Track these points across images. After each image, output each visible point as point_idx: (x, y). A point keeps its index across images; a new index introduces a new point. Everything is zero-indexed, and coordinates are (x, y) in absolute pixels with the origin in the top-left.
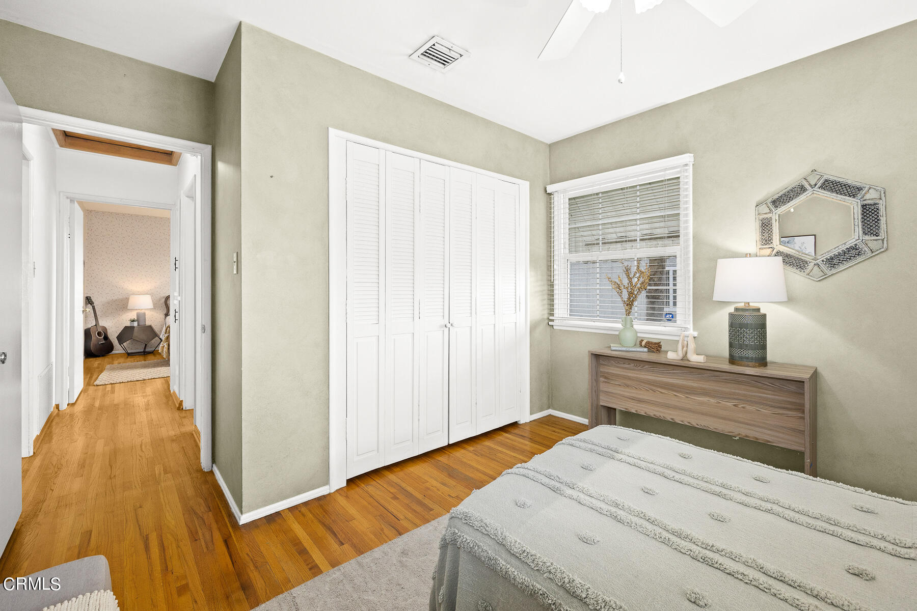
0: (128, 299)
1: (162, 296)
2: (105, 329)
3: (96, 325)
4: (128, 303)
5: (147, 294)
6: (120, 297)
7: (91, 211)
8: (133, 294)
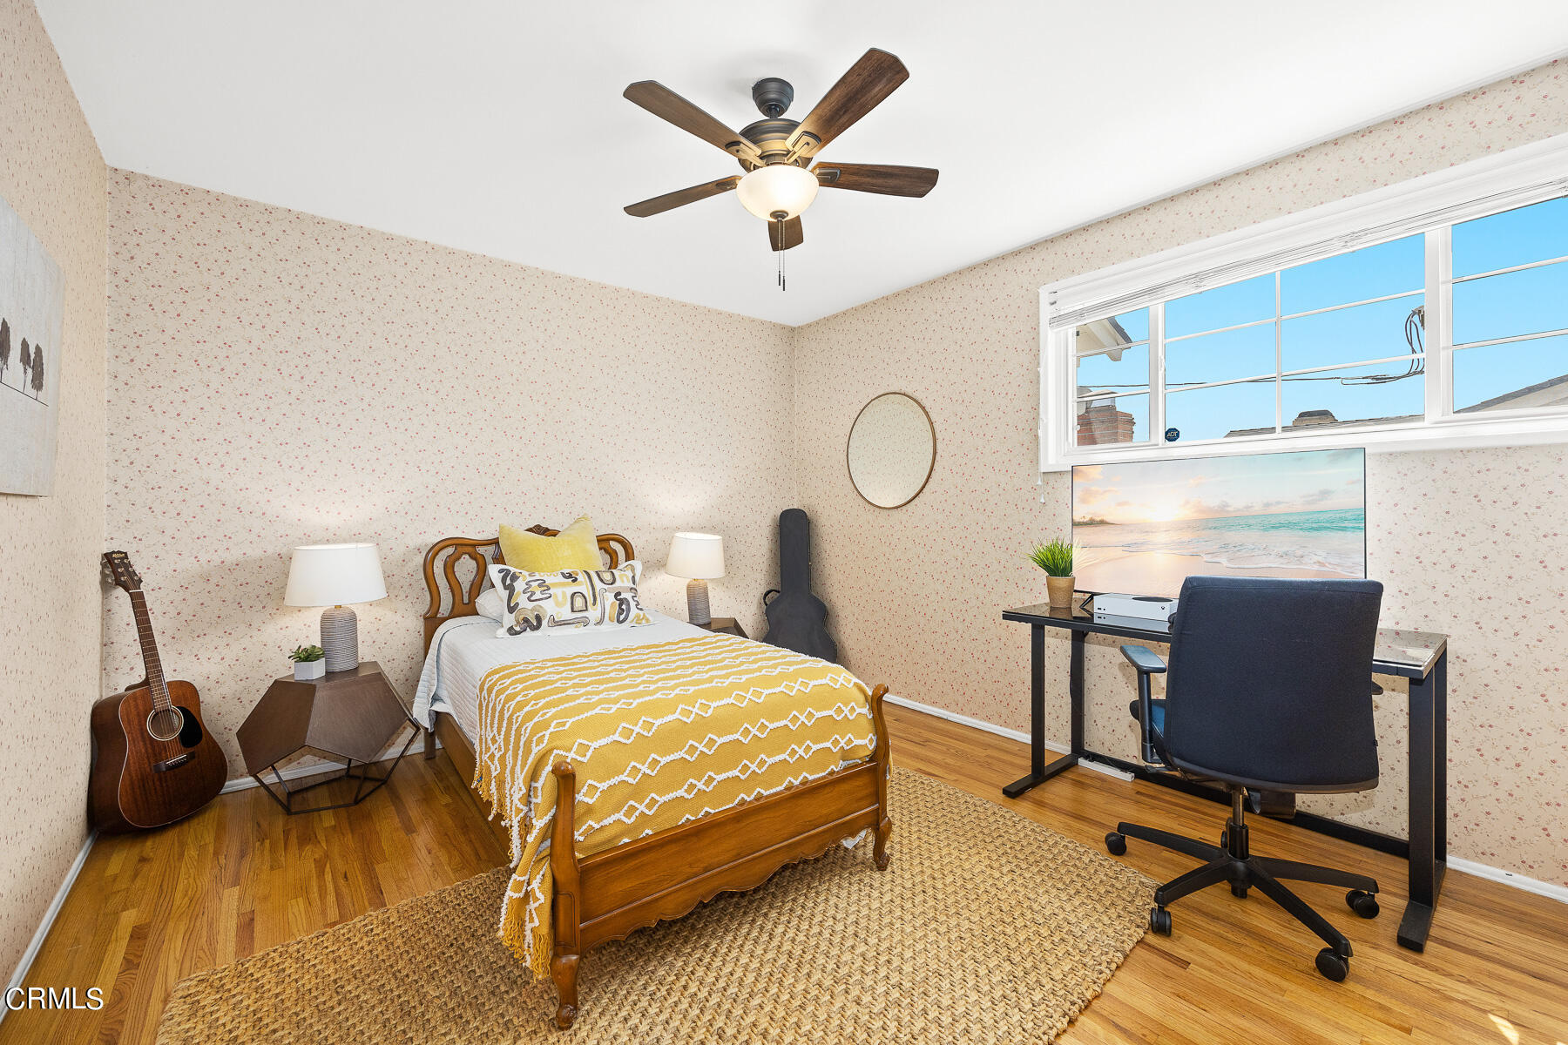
0: (285, 560)
1: (412, 545)
2: (186, 694)
3: (146, 682)
4: (287, 575)
5: (355, 537)
6: (255, 552)
7: (129, 177)
8: (309, 539)
